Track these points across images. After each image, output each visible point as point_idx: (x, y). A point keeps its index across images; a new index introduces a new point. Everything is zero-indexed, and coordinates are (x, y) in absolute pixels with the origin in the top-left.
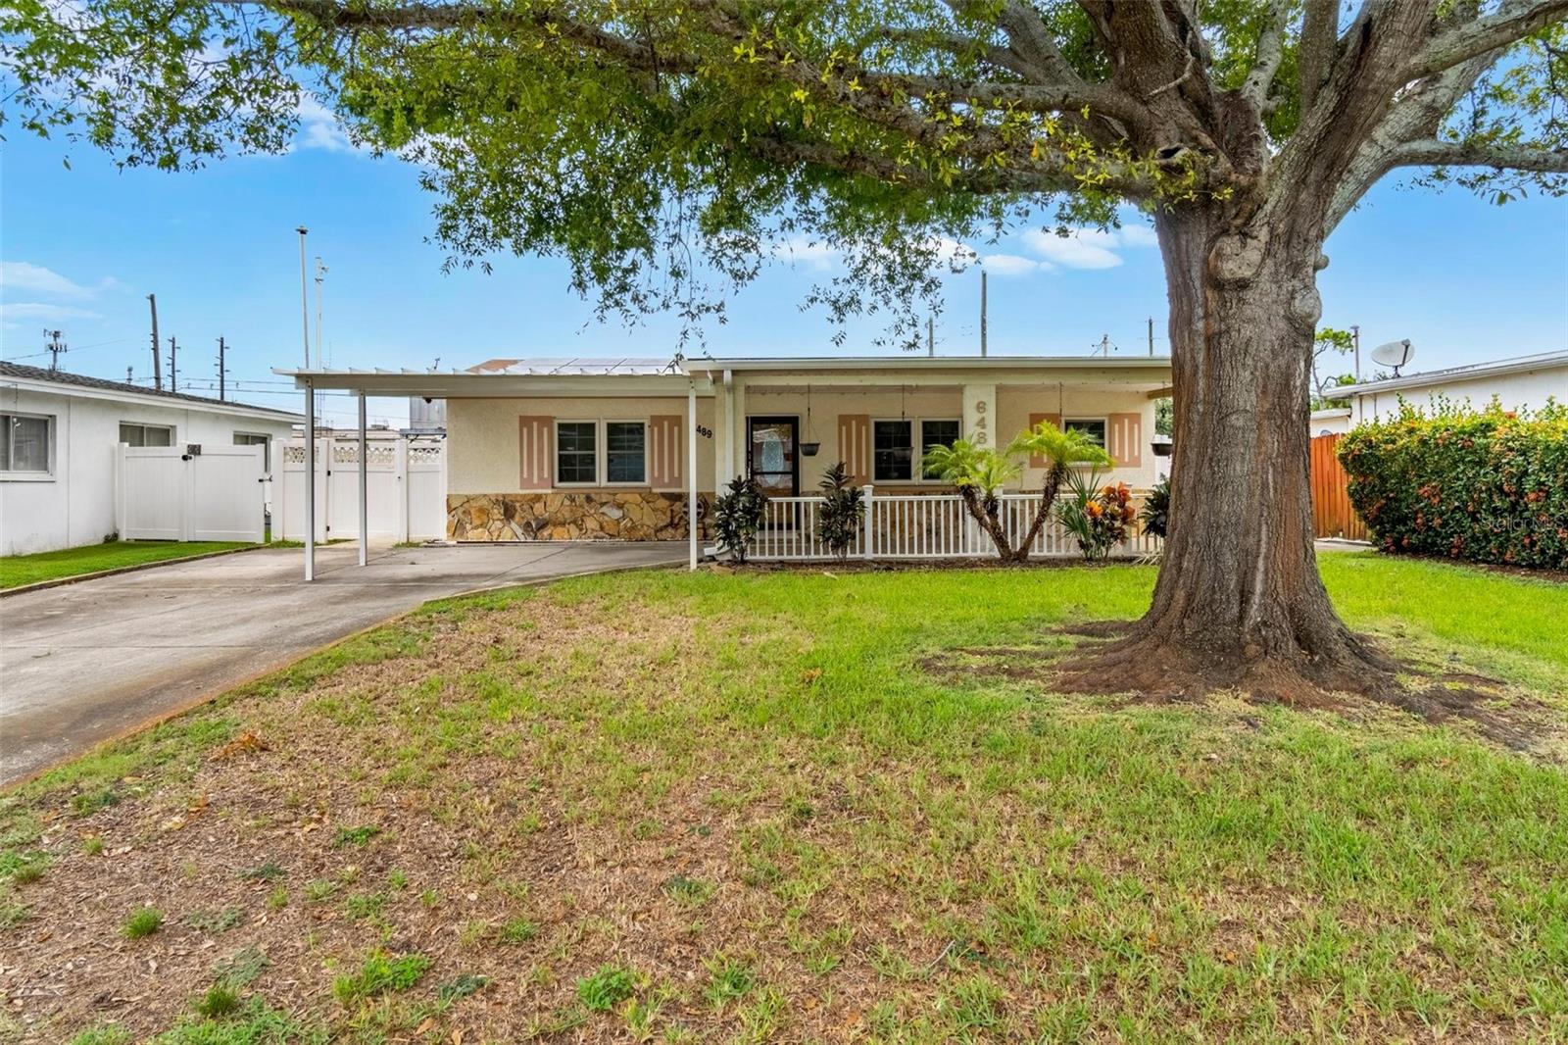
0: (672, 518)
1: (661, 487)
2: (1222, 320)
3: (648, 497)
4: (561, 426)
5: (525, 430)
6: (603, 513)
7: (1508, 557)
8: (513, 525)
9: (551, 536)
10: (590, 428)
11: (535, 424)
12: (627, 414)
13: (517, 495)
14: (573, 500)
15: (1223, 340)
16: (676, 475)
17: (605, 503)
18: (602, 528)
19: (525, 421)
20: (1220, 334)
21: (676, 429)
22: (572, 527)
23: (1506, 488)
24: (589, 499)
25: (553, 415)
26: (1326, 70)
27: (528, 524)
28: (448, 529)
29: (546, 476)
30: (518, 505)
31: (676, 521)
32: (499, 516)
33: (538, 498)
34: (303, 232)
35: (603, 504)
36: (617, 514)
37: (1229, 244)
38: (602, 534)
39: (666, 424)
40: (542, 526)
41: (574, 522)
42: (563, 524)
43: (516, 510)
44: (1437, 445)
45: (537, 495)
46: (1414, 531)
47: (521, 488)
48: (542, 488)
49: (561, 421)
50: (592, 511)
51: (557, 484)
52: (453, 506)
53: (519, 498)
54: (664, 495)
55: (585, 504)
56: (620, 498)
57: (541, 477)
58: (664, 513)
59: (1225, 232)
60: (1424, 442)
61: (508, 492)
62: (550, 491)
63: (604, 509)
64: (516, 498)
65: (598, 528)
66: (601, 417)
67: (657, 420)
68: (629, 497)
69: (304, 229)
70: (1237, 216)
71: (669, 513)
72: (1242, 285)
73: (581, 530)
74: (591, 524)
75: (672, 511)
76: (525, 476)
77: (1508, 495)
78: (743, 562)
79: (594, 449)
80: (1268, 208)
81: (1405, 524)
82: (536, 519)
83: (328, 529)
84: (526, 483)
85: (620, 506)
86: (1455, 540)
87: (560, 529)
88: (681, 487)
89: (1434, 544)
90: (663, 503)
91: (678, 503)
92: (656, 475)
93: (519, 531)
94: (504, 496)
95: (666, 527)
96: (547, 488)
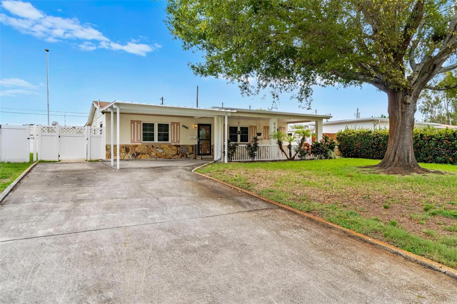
0: (177, 152)
1: (174, 143)
2: (406, 110)
3: (170, 146)
4: (143, 124)
5: (132, 124)
6: (157, 151)
7: (374, 157)
8: (129, 154)
9: (141, 157)
10: (152, 125)
11: (136, 123)
12: (164, 121)
13: (130, 145)
14: (148, 147)
15: (406, 113)
16: (178, 139)
17: (158, 148)
18: (157, 155)
19: (132, 122)
20: (405, 112)
21: (178, 126)
22: (148, 155)
23: (376, 144)
24: (153, 146)
25: (141, 120)
26: (427, 70)
27: (133, 154)
28: (106, 156)
29: (139, 139)
30: (130, 148)
31: (178, 153)
32: (124, 152)
33: (136, 146)
34: (47, 51)
35: (157, 148)
36: (161, 151)
37: (408, 96)
38: (156, 157)
39: (175, 124)
40: (138, 154)
41: (148, 153)
42: (145, 154)
43: (129, 150)
44: (361, 135)
45: (136, 145)
46: (353, 153)
47: (131, 143)
48: (138, 143)
49: (144, 122)
50: (154, 150)
51: (142, 142)
52: (108, 149)
53: (130, 146)
54: (175, 146)
55: (152, 148)
56: (162, 146)
57: (137, 139)
58: (175, 151)
59: (407, 94)
60: (358, 135)
61: (127, 144)
62: (140, 144)
63: (157, 149)
64: (129, 146)
65: (155, 155)
66: (156, 122)
67: (173, 123)
68: (165, 146)
69: (48, 49)
70: (409, 92)
71: (176, 151)
72: (409, 104)
73: (150, 156)
74: (153, 154)
75: (177, 150)
76: (132, 139)
77: (376, 145)
78: (231, 161)
79: (154, 131)
80: (414, 91)
81: (351, 152)
82: (136, 152)
83: (59, 156)
84: (132, 141)
85: (162, 149)
86: (363, 154)
87: (144, 155)
88: (179, 143)
89: (357, 155)
90: (175, 148)
91: (179, 148)
92: (172, 139)
93: (131, 156)
94: (125, 145)
95: (175, 155)
96: (139, 143)
